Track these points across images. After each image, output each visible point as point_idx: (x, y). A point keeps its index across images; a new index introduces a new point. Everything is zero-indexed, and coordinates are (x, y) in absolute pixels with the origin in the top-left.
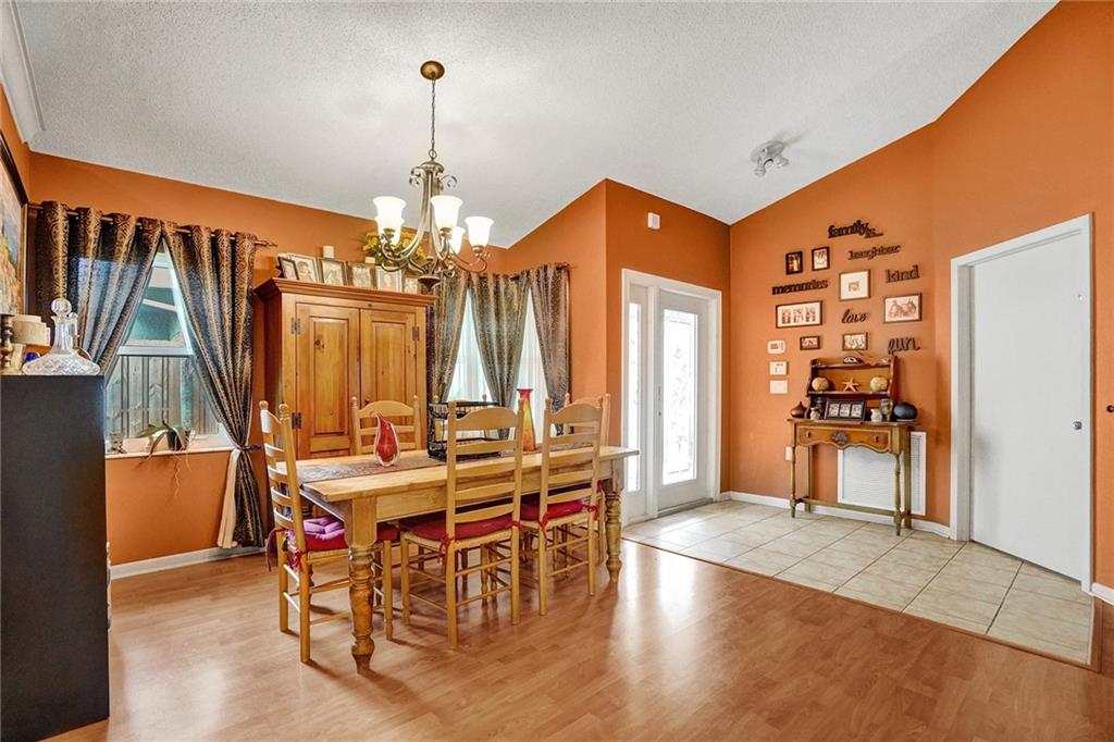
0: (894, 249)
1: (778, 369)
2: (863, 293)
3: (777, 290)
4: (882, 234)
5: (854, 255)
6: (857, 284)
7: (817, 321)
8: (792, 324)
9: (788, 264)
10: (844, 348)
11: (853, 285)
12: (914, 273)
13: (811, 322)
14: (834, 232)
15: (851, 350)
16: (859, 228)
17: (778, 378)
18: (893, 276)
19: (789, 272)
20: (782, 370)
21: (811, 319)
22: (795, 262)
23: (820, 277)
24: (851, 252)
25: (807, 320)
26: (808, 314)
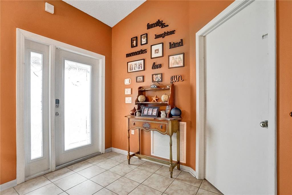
0: (172, 32)
1: (128, 91)
2: (160, 54)
3: (128, 55)
4: (168, 26)
5: (157, 37)
6: (158, 50)
7: (143, 69)
8: (133, 70)
9: (132, 43)
10: (153, 81)
11: (157, 50)
12: (181, 43)
13: (140, 69)
14: (149, 26)
15: (156, 81)
16: (160, 24)
17: (128, 96)
18: (173, 45)
19: (132, 46)
20: (129, 93)
21: (140, 68)
22: (135, 41)
23: (143, 48)
24: (156, 35)
25: (139, 69)
26: (139, 65)
